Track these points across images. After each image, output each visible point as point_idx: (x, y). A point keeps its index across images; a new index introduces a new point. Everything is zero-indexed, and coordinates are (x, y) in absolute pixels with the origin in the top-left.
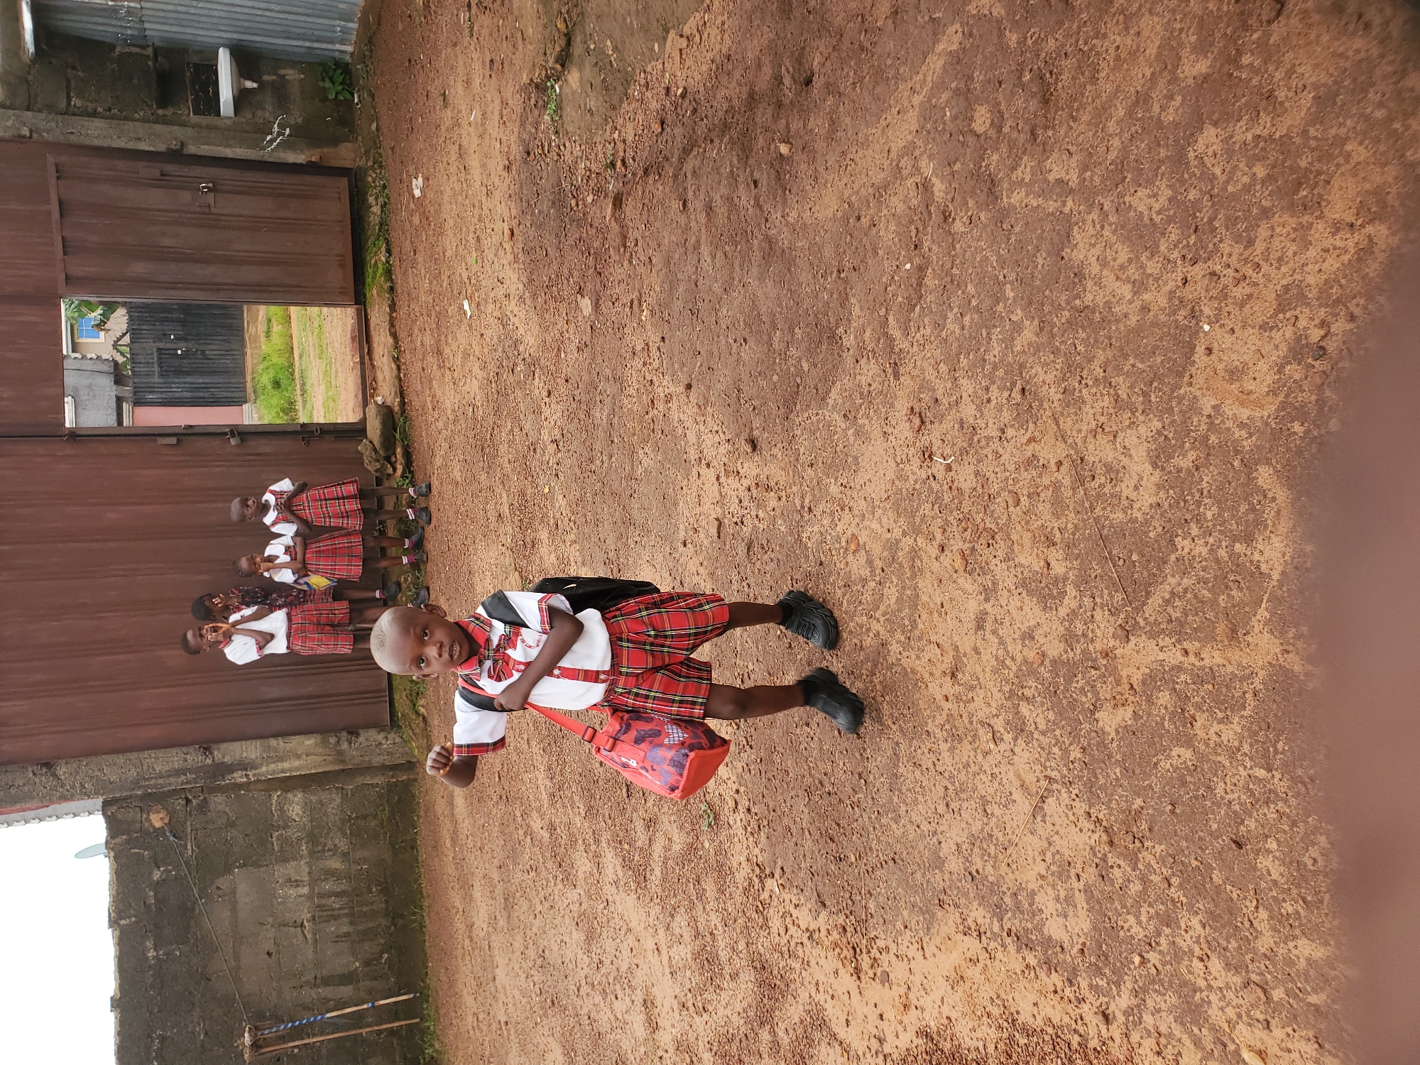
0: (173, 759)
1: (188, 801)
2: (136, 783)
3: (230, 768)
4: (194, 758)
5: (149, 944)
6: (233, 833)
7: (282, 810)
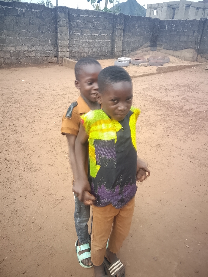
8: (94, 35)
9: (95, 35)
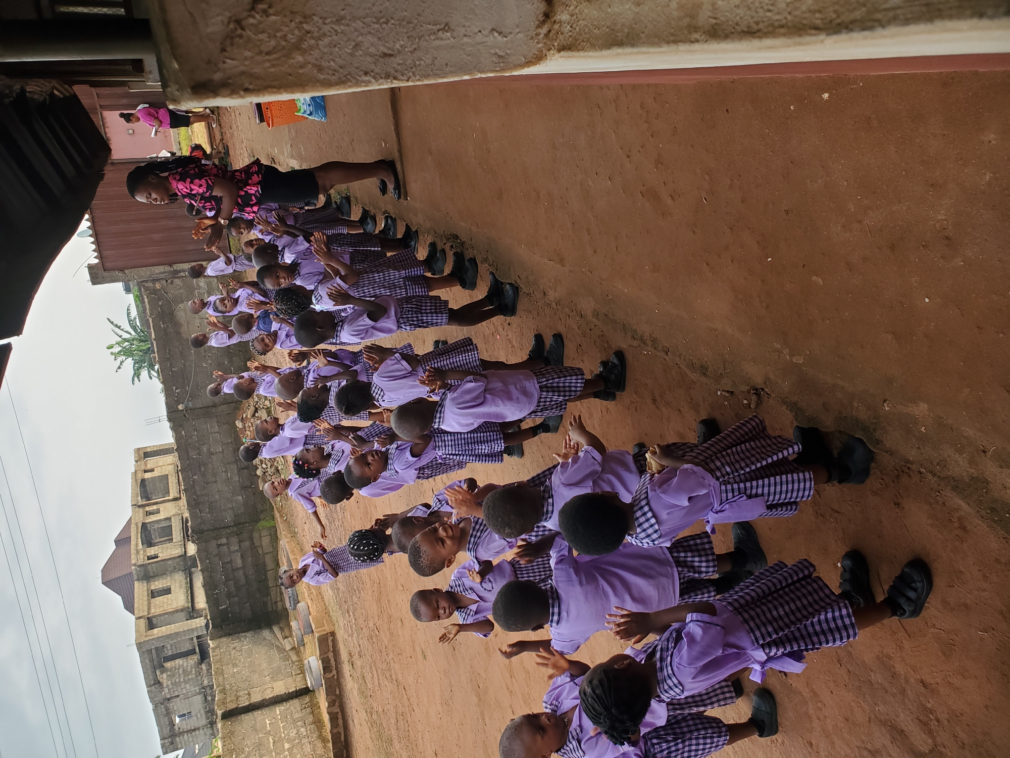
0: (161, 269)
1: (167, 281)
2: (150, 276)
3: (180, 272)
4: (167, 268)
5: (161, 323)
6: (182, 291)
7: (198, 284)
8: (274, 742)
9: (271, 741)
